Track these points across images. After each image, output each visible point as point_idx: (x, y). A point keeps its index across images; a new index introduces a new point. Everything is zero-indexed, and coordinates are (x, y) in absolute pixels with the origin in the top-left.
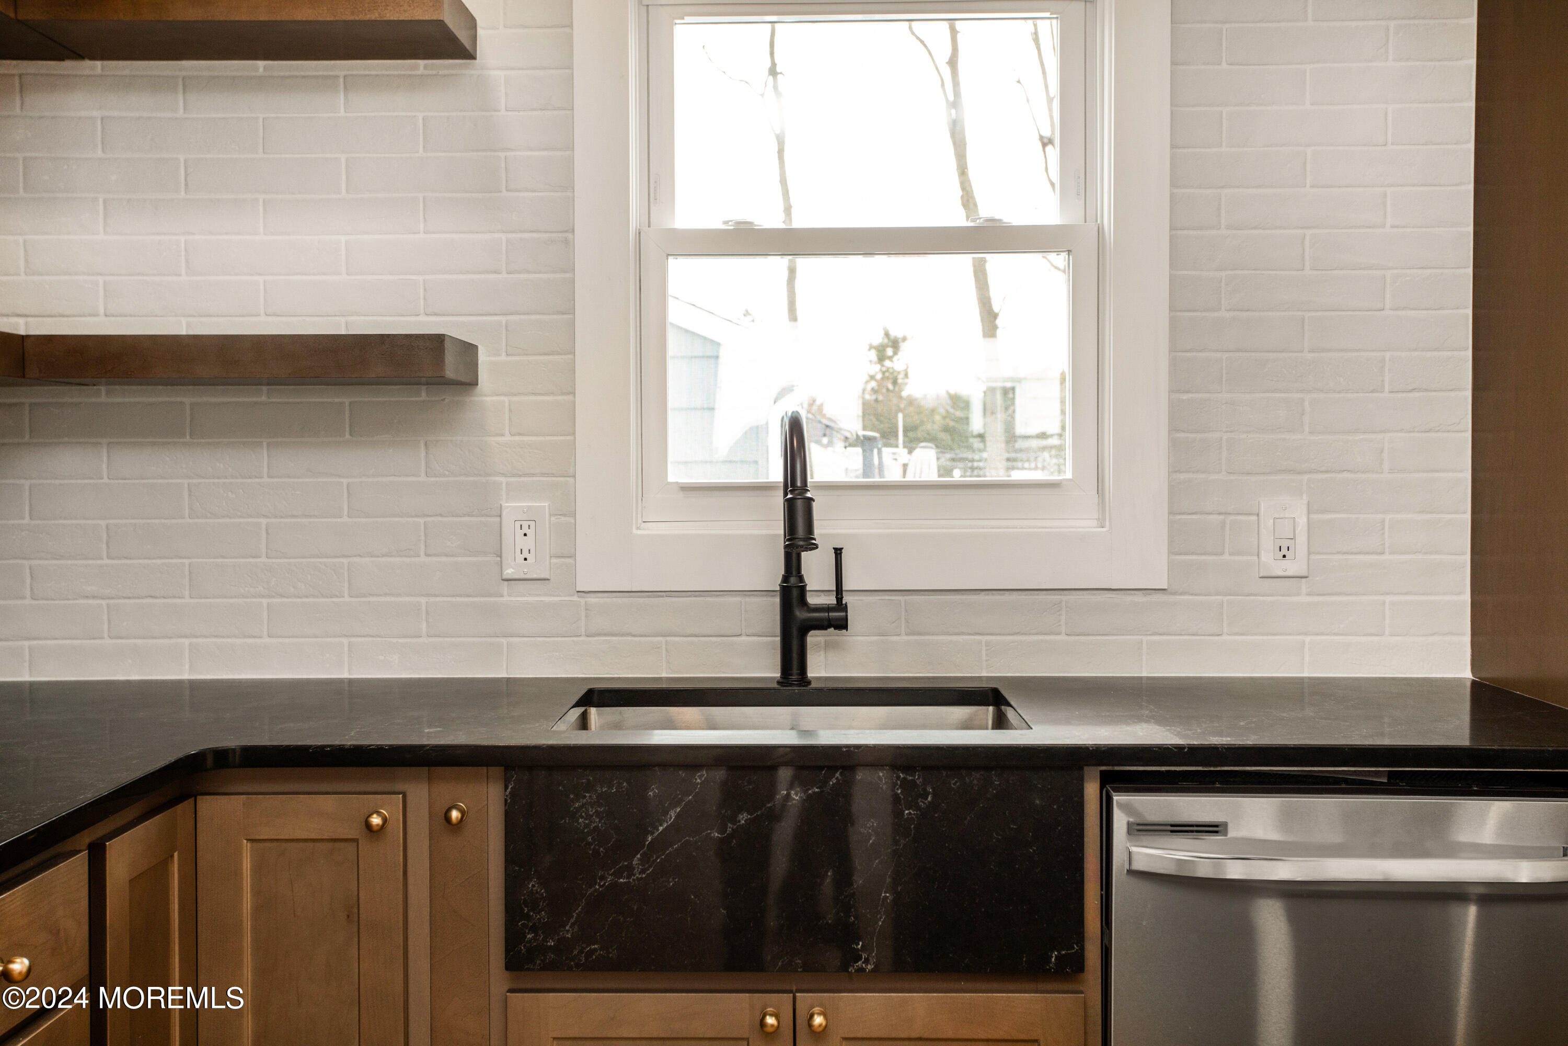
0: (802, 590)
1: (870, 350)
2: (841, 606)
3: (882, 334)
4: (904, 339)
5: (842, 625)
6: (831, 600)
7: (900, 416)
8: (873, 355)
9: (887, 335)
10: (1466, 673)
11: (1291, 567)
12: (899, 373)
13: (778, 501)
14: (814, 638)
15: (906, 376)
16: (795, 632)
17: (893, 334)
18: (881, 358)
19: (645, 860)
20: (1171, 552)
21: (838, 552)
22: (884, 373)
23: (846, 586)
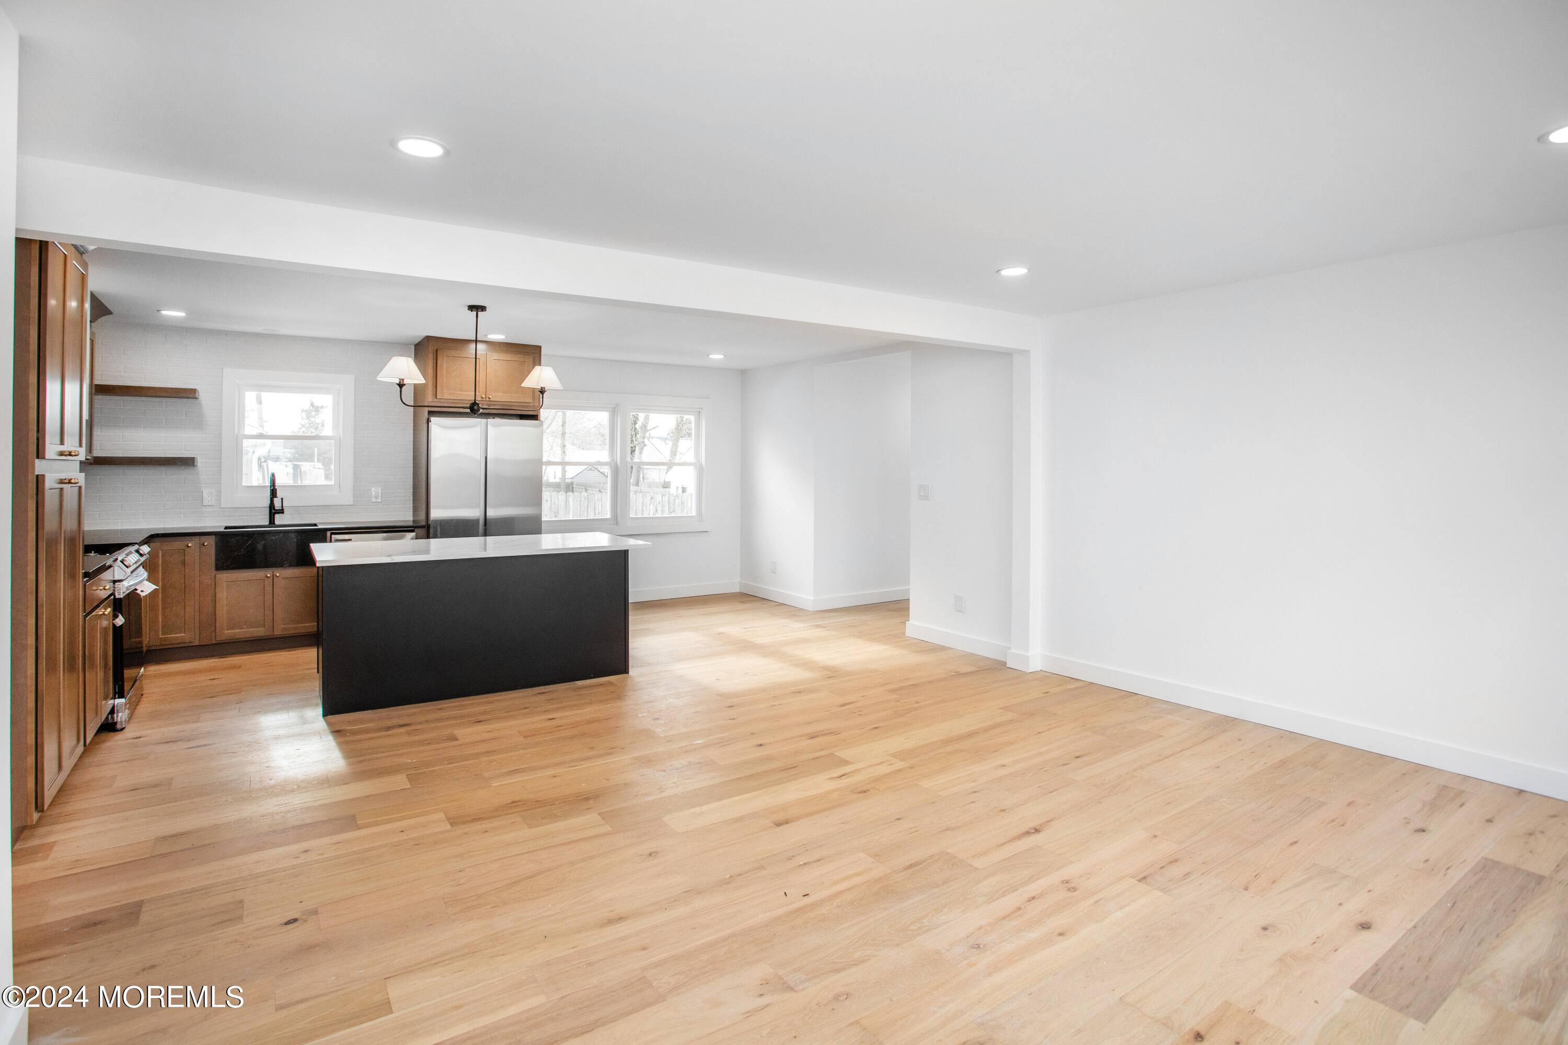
0: (274, 506)
1: (302, 412)
2: (283, 509)
3: (309, 404)
4: (322, 407)
5: (283, 513)
6: (281, 508)
7: (316, 449)
8: (304, 415)
9: (312, 405)
10: (412, 519)
11: (377, 500)
12: (318, 424)
13: (269, 490)
14: (277, 516)
15: (323, 426)
16: (272, 514)
17: (316, 404)
18: (308, 417)
19: (244, 550)
20: (354, 498)
21: (282, 499)
22: (310, 424)
23: (284, 506)
